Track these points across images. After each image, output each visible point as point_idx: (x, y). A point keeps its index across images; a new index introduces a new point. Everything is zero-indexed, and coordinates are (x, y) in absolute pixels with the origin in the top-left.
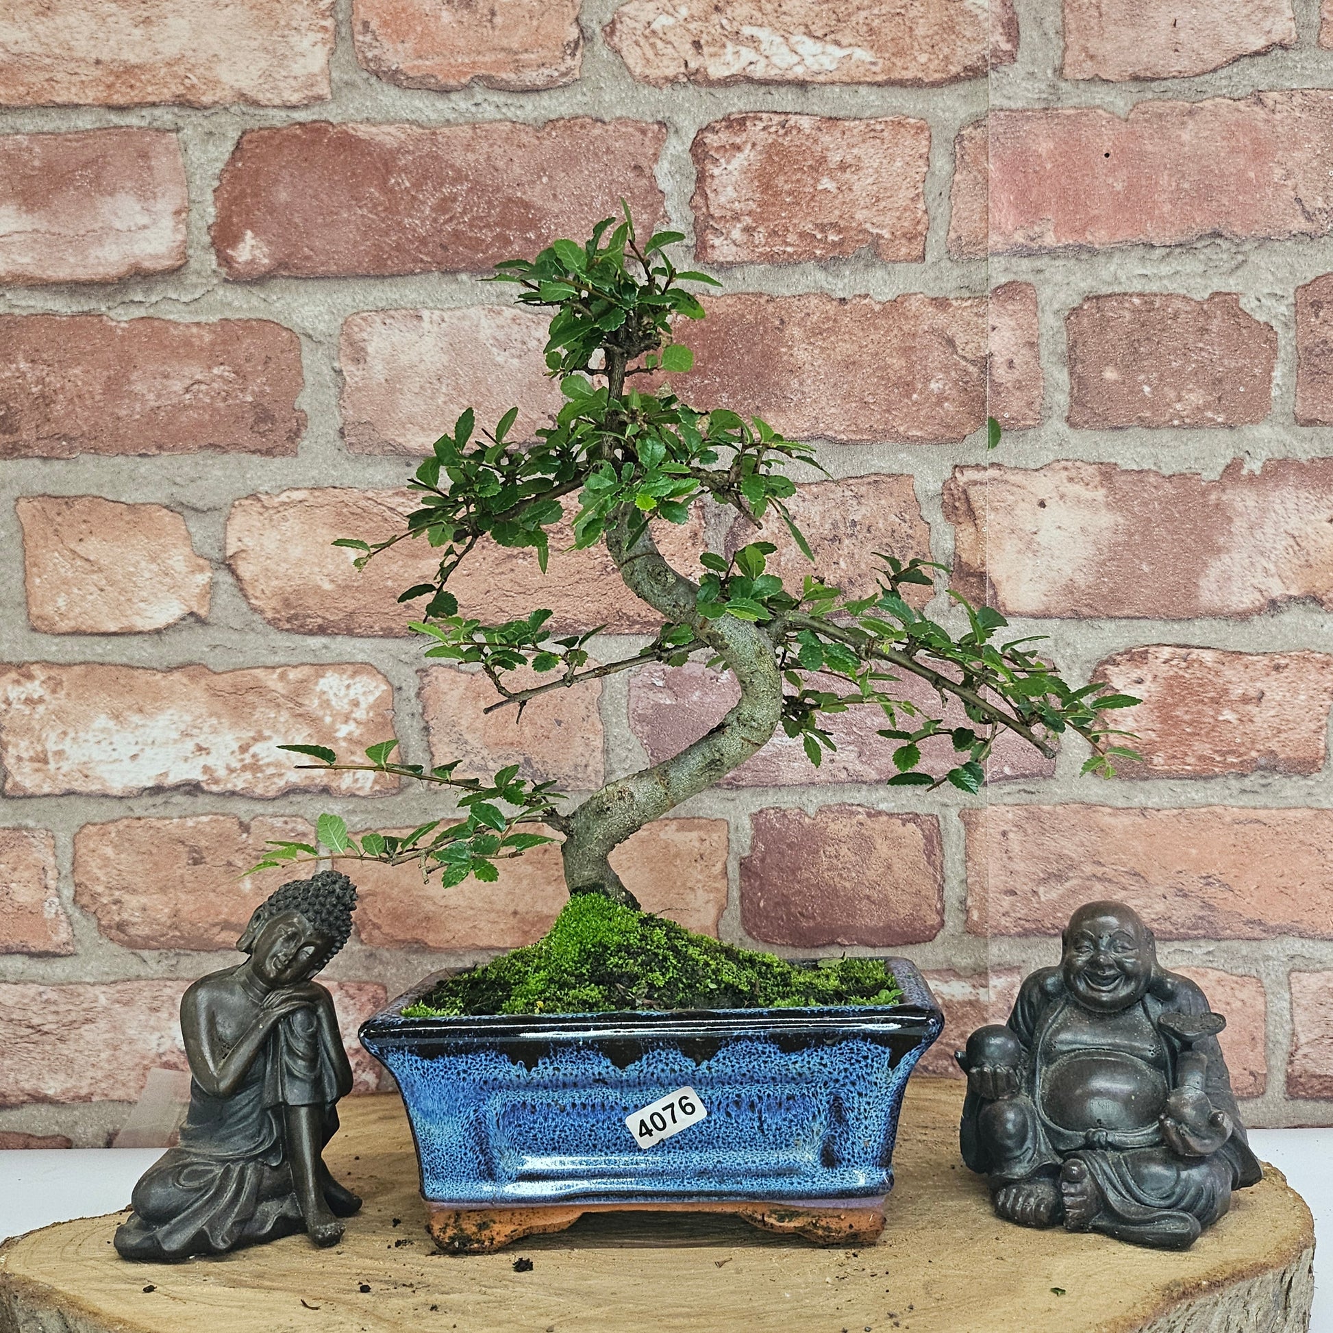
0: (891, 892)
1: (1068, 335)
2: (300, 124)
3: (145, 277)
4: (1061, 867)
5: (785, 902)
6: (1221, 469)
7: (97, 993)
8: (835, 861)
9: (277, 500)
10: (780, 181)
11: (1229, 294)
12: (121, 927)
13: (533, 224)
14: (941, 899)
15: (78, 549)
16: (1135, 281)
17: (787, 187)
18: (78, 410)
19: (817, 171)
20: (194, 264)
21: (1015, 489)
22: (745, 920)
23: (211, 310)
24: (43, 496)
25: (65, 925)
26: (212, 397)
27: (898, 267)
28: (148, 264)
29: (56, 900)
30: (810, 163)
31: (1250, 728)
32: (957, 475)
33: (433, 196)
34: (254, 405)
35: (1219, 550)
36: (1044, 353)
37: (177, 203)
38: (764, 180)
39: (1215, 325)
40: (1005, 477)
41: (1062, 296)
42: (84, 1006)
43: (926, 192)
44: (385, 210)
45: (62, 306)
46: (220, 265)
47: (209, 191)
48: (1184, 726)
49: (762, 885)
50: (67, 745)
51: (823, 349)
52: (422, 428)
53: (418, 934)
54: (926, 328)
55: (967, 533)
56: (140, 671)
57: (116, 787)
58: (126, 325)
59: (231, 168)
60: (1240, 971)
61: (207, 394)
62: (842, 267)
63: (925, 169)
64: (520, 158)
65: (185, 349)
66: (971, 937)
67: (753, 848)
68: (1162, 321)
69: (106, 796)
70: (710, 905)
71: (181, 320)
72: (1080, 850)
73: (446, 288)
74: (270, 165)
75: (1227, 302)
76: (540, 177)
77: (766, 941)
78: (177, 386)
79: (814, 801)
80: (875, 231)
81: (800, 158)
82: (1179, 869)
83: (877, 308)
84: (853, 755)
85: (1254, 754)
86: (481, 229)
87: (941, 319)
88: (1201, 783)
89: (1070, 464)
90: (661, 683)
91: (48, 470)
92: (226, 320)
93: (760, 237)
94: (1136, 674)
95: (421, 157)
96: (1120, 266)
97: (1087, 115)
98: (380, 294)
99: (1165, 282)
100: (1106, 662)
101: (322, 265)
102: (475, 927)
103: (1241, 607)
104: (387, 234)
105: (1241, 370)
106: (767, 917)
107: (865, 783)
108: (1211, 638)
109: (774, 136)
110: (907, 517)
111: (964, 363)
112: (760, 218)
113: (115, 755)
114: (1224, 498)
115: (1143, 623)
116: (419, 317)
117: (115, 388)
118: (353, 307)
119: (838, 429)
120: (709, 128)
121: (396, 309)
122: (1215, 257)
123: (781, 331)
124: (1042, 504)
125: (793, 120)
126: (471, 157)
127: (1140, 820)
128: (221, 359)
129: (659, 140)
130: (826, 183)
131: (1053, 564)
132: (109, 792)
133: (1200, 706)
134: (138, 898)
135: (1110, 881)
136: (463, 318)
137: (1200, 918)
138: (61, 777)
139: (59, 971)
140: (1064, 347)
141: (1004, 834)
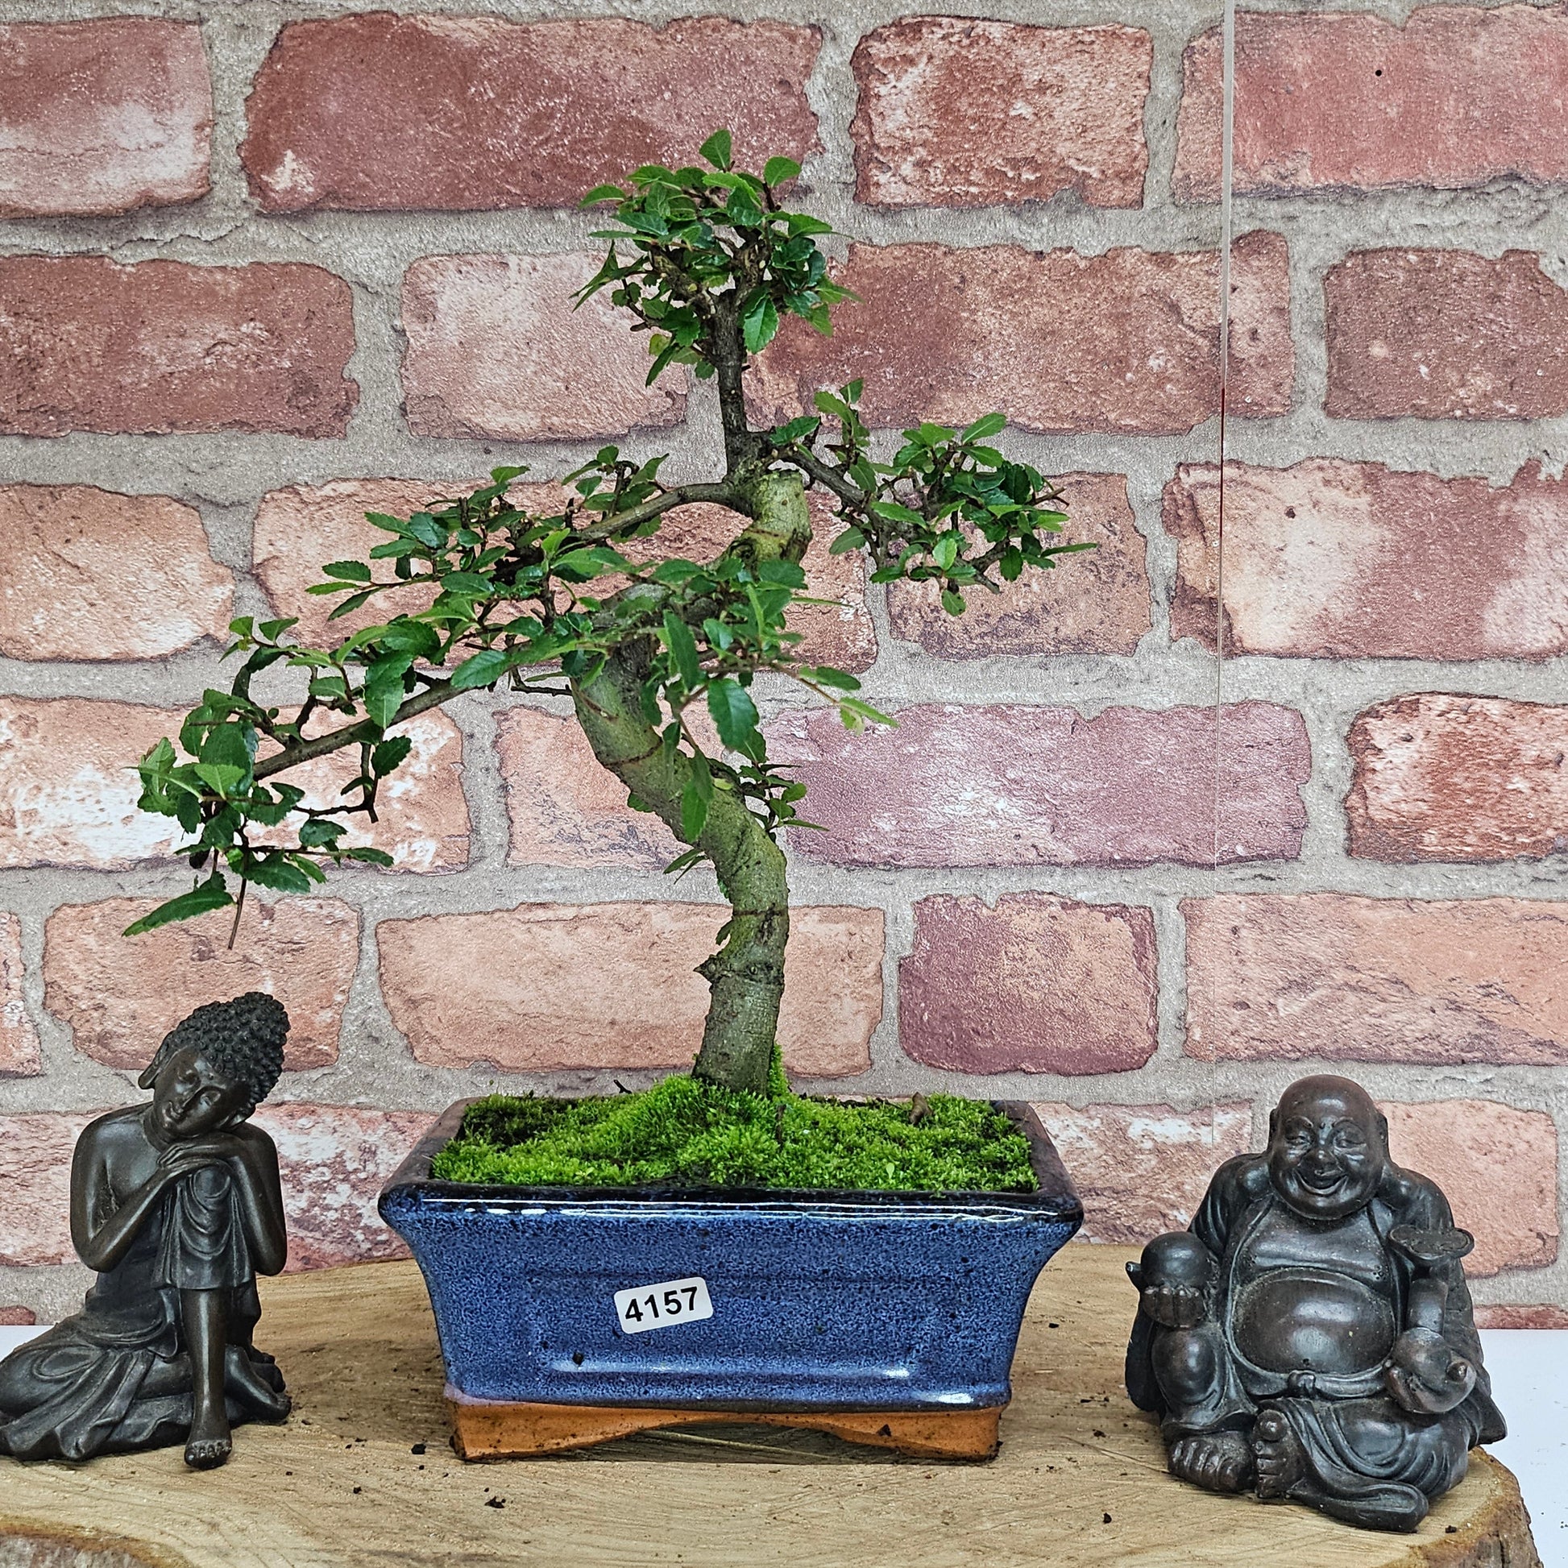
0: (1091, 1007)
1: (1327, 301)
2: (355, 15)
3: (158, 208)
4: (1305, 973)
5: (954, 1016)
6: (1512, 473)
7: (70, 1125)
8: (1019, 965)
9: (319, 493)
10: (963, 104)
11: (1527, 252)
12: (103, 1039)
13: (651, 151)
14: (1154, 1015)
15: (64, 552)
16: (1412, 233)
17: (971, 112)
18: (71, 376)
19: (1010, 93)
20: (219, 193)
21: (1258, 493)
22: (904, 1036)
23: (239, 250)
24: (21, 484)
25: (30, 1036)
26: (239, 361)
27: (1109, 214)
28: (160, 192)
29: (20, 1004)
30: (1000, 82)
31: (1546, 799)
32: (1182, 475)
33: (524, 110)
34: (293, 372)
35: (1509, 574)
36: (1296, 321)
37: (198, 115)
38: (942, 103)
39: (1509, 290)
40: (1247, 478)
41: (1320, 250)
42: (53, 1141)
43: (1146, 119)
44: (461, 127)
45: (51, 244)
46: (251, 194)
47: (240, 100)
48: (1465, 795)
49: (925, 991)
50: (40, 803)
51: (1014, 315)
52: (505, 405)
53: (488, 1049)
54: (1144, 290)
55: (1193, 549)
56: (140, 709)
57: (103, 857)
58: (133, 270)
59: (266, 70)
60: (1526, 1105)
61: (233, 357)
62: (1039, 214)
63: (1145, 92)
64: (635, 66)
65: (207, 300)
66: (1191, 1062)
67: (915, 946)
68: (1444, 284)
69: (91, 869)
70: (860, 1017)
71: (202, 263)
72: (1330, 951)
73: (541, 229)
74: (316, 69)
75: (1523, 262)
76: (661, 92)
77: (930, 1065)
78: (196, 347)
79: (994, 886)
80: (1081, 169)
81: (988, 75)
82: (1452, 975)
83: (1082, 264)
84: (1046, 830)
85: (1550, 833)
86: (585, 154)
87: (1163, 280)
88: (1483, 869)
89: (1327, 462)
90: (802, 734)
91: (29, 452)
92: (259, 263)
93: (936, 174)
94: (1404, 729)
95: (510, 61)
96: (1393, 213)
97: (1353, 22)
98: (455, 234)
99: (1449, 234)
100: (1368, 714)
101: (381, 195)
102: (561, 1041)
103: (1536, 647)
104: (465, 158)
105: (1538, 348)
106: (933, 1035)
107: (1060, 865)
108: (1498, 686)
109: (956, 47)
110: (1118, 528)
111: (1192, 335)
112: (937, 151)
113: (103, 817)
114: (1516, 508)
115: (1413, 664)
116: (505, 265)
117: (118, 349)
118: (420, 250)
119: (1032, 414)
120: (874, 35)
121: (475, 254)
122: (1511, 205)
123: (962, 291)
124: (1291, 514)
125: (982, 24)
126: (572, 62)
127: (1405, 914)
128: (251, 314)
129: (812, 49)
130: (1021, 108)
131: (1303, 588)
132: (93, 864)
133: (1484, 772)
134: (126, 1002)
135: (1366, 990)
136: (560, 267)
137: (1477, 1037)
138: (31, 845)
139: (21, 1096)
140: (1322, 315)
141: (1235, 930)
